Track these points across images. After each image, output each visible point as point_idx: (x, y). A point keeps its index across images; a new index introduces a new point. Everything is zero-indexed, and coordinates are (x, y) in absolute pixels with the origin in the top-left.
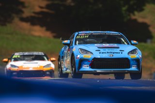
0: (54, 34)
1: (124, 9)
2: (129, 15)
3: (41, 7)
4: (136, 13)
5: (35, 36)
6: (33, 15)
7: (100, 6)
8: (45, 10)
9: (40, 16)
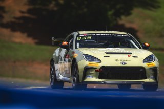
0: (36, 41)
1: (110, 13)
2: (116, 20)
3: (22, 12)
4: (123, 17)
5: (16, 43)
6: (13, 20)
7: (85, 10)
8: (26, 15)
9: (21, 21)
